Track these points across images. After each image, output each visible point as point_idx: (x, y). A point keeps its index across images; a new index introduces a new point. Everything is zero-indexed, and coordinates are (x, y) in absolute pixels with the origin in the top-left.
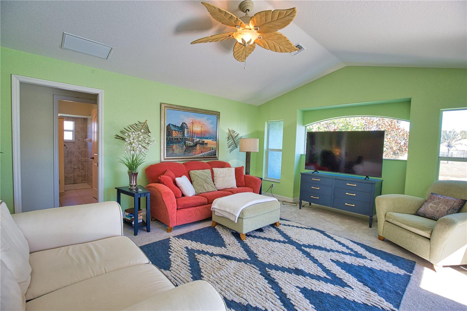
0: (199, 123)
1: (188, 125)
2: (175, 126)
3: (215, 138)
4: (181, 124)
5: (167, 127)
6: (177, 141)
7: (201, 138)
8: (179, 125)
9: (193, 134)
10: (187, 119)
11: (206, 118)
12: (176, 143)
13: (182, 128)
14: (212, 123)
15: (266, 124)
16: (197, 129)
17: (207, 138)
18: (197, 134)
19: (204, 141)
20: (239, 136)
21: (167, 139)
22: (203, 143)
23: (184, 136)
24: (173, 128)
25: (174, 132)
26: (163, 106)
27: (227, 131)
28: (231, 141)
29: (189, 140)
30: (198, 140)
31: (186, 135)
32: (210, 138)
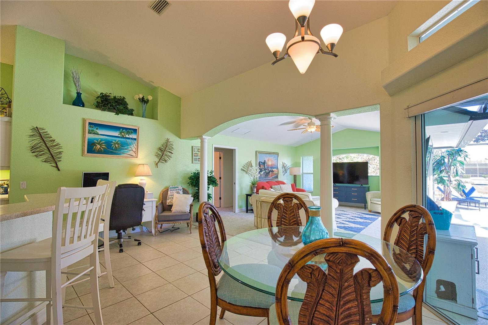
0: (271, 160)
1: (267, 162)
2: (262, 162)
3: (277, 169)
4: (264, 161)
5: (259, 163)
7: (271, 168)
9: (268, 165)
10: (266, 158)
11: (273, 157)
13: (264, 163)
14: (276, 160)
15: (301, 157)
16: (270, 163)
17: (274, 168)
18: (270, 166)
19: (273, 170)
20: (288, 166)
22: (272, 171)
24: (261, 164)
25: (261, 166)
26: (257, 152)
27: (282, 163)
28: (284, 169)
29: (267, 170)
30: (270, 169)
31: (266, 167)
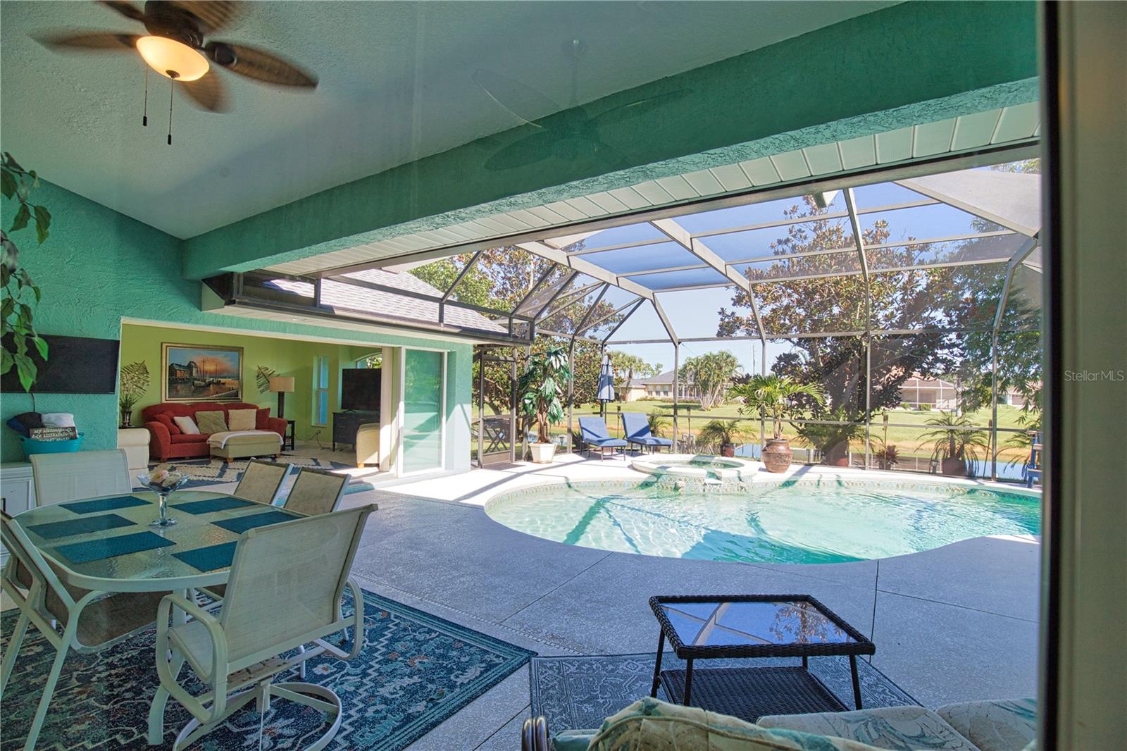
0: (213, 361)
1: (197, 364)
2: (180, 366)
3: (237, 377)
4: (188, 363)
5: (169, 367)
6: (183, 381)
7: (216, 377)
8: (186, 365)
9: (205, 372)
10: (196, 357)
11: (222, 355)
12: (181, 383)
13: (190, 367)
14: (232, 360)
15: (315, 358)
16: (210, 367)
17: (225, 378)
18: (211, 373)
19: (220, 381)
20: (274, 374)
21: (169, 379)
22: (219, 383)
23: (192, 375)
24: (177, 368)
25: (178, 372)
26: (164, 345)
27: (257, 369)
28: (263, 380)
29: (199, 380)
30: (211, 379)
31: (194, 374)
32: (229, 377)
